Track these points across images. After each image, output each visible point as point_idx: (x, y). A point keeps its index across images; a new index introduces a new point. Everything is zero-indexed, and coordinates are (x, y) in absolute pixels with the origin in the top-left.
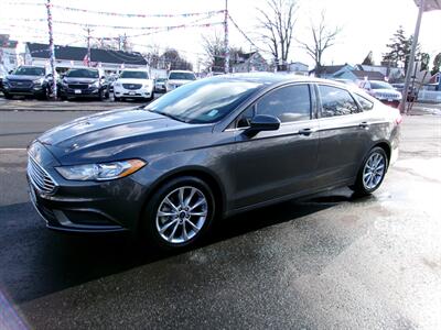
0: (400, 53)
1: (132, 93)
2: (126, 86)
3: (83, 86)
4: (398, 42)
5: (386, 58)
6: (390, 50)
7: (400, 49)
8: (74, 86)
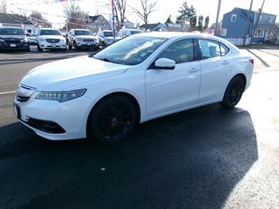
0: (186, 16)
1: (54, 45)
2: (49, 40)
3: (17, 41)
4: (184, 9)
5: (178, 19)
6: (180, 14)
7: (186, 13)
8: (9, 41)
